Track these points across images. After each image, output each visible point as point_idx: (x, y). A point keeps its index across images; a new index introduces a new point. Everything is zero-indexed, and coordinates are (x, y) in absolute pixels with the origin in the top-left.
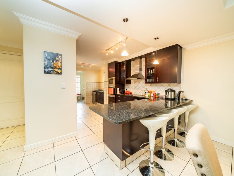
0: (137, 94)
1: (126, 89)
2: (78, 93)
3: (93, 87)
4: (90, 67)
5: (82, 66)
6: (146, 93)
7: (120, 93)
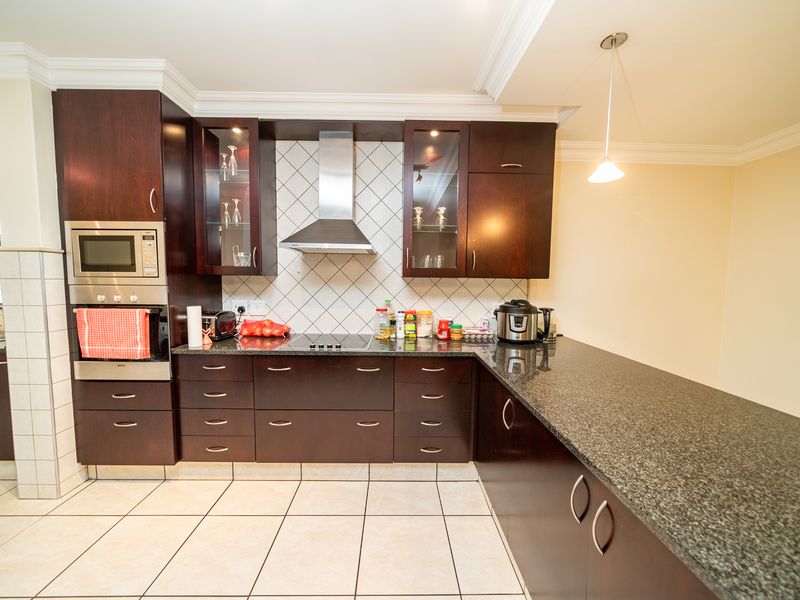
0: (327, 332)
1: (241, 310)
6: (393, 323)
7: (208, 341)
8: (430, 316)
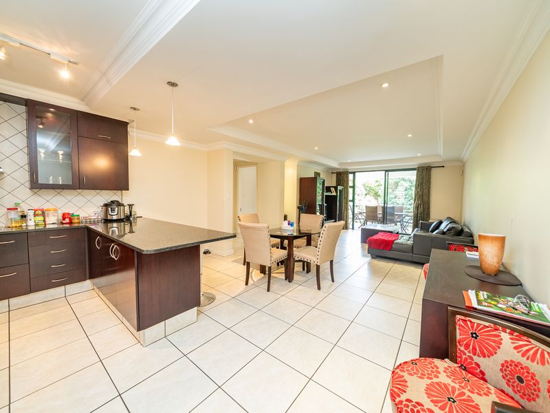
6: (24, 217)
8: (55, 210)
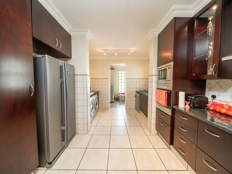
1: (214, 97)
2: (121, 91)
3: (138, 86)
4: (129, 54)
5: (116, 54)
7: (187, 106)
